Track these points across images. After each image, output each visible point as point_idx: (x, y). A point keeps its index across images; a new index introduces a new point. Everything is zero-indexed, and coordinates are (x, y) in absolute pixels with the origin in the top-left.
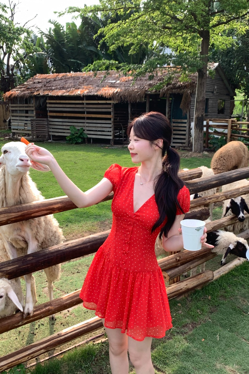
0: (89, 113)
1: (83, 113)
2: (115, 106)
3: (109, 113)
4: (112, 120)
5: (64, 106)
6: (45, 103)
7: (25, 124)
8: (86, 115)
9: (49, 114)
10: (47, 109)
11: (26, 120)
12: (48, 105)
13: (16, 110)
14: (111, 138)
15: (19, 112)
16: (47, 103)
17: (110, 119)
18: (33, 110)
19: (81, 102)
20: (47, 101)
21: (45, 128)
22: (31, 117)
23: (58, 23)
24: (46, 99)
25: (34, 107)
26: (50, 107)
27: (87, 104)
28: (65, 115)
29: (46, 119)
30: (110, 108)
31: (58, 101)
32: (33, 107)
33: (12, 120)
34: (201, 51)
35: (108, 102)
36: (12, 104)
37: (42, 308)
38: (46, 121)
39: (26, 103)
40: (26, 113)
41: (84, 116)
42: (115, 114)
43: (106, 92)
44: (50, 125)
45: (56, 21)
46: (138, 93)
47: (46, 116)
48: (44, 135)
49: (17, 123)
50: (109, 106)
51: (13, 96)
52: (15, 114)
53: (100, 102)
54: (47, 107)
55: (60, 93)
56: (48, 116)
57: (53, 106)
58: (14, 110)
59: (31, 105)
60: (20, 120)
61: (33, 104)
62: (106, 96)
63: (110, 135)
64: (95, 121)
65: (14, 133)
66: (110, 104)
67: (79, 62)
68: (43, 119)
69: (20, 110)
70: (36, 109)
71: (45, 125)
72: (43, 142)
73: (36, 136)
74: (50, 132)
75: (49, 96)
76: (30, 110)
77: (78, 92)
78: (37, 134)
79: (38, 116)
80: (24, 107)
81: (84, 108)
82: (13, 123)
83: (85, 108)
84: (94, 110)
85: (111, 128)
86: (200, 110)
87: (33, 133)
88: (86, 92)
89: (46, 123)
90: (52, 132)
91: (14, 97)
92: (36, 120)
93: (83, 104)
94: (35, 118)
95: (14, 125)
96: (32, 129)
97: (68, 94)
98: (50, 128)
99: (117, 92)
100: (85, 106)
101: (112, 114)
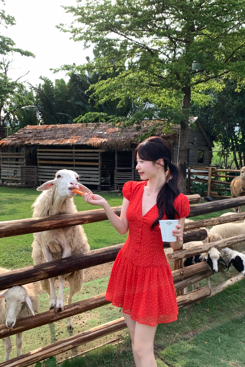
0: (77, 161)
1: (72, 160)
2: (103, 155)
3: (97, 161)
4: (100, 167)
5: (54, 154)
6: (35, 152)
7: (15, 171)
8: (74, 163)
9: (39, 162)
10: (37, 157)
11: (16, 168)
12: (38, 154)
13: (7, 158)
14: (98, 184)
15: (9, 160)
16: (37, 152)
17: (97, 166)
18: (24, 158)
19: (70, 150)
20: (38, 150)
21: (34, 175)
22: (21, 164)
23: (48, 79)
24: (36, 148)
25: (25, 156)
26: (40, 155)
27: (76, 152)
28: (54, 162)
29: (36, 166)
30: (98, 156)
31: (48, 150)
32: (23, 155)
33: (3, 167)
34: (183, 105)
35: (96, 151)
36: (3, 152)
37: (72, 307)
38: (36, 168)
39: (17, 151)
40: (16, 161)
41: (73, 164)
42: (102, 162)
43: (95, 141)
44: (40, 172)
45: (47, 78)
46: (124, 142)
47: (36, 164)
48: (33, 181)
49: (7, 171)
50: (97, 155)
51: (4, 144)
52: (5, 162)
53: (88, 151)
54: (37, 155)
55: (50, 142)
56: (38, 164)
57: (43, 154)
58: (4, 158)
59: (22, 153)
60: (10, 167)
61: (23, 152)
62: (94, 145)
63: (97, 182)
64: (83, 168)
65: (4, 179)
66: (98, 153)
67: (67, 115)
68: (33, 166)
69: (10, 158)
70: (26, 157)
71: (35, 172)
72: (32, 188)
73: (25, 182)
74: (39, 178)
75: (39, 145)
76: (20, 158)
77: (68, 142)
78: (26, 180)
79: (28, 163)
80: (14, 155)
81: (72, 156)
82: (3, 170)
83: (74, 157)
84: (83, 158)
85: (98, 174)
86: (183, 158)
87: (22, 180)
88: (75, 141)
89: (36, 170)
90: (41, 178)
91: (6, 146)
92: (26, 168)
93: (72, 152)
94: (25, 165)
95: (5, 172)
96: (22, 176)
97: (57, 143)
98: (39, 175)
99: (105, 142)
100: (74, 154)
101: (99, 161)
